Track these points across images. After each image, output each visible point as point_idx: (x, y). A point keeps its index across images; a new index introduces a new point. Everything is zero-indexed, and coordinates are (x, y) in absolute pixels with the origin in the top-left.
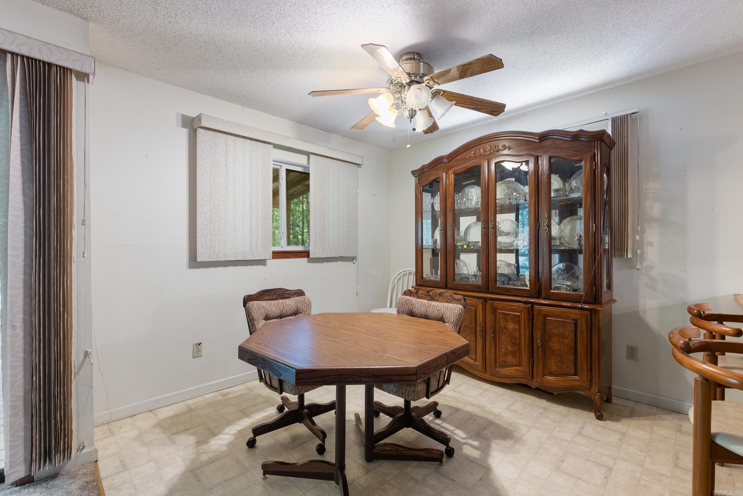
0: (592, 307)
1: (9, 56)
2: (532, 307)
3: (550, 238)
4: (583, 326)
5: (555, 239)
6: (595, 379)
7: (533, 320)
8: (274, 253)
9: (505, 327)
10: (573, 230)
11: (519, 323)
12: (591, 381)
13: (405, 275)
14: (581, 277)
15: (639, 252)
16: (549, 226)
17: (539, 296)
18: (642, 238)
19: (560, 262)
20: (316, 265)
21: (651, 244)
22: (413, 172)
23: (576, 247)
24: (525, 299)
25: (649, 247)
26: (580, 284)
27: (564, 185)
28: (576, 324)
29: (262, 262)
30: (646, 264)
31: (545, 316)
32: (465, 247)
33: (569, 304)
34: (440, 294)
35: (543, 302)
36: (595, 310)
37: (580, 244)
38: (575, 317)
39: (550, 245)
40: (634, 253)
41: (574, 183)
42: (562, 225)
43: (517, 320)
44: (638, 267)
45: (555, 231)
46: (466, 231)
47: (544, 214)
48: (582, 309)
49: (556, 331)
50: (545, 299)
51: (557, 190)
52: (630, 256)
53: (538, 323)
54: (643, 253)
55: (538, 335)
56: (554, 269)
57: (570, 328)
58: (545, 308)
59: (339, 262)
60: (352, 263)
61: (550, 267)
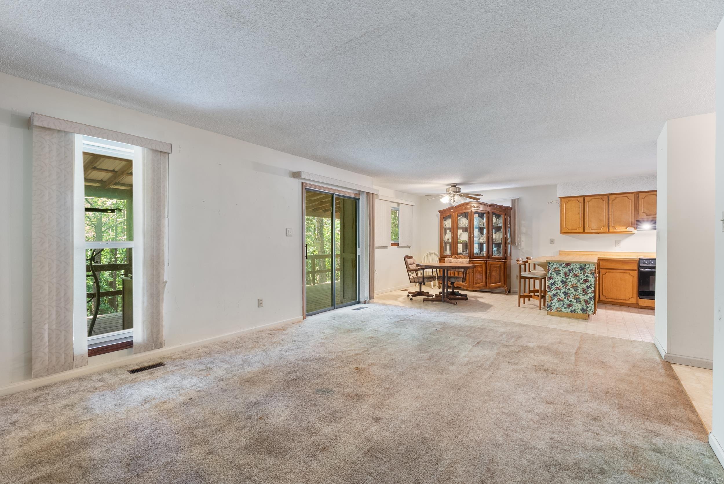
0: (505, 260)
1: (372, 194)
2: (487, 262)
3: (492, 239)
4: (502, 267)
5: (494, 239)
6: (506, 283)
7: (487, 266)
8: (392, 244)
9: (477, 270)
10: (499, 236)
11: (482, 268)
12: (504, 284)
13: (430, 254)
14: (502, 252)
15: (519, 244)
16: (492, 235)
17: (489, 259)
18: (520, 239)
19: (495, 247)
20: (402, 249)
21: (523, 241)
22: (439, 211)
23: (500, 242)
24: (484, 260)
25: (522, 242)
26: (501, 255)
27: (497, 221)
28: (500, 266)
29: (386, 247)
30: (521, 248)
31: (491, 264)
32: (462, 242)
33: (498, 260)
34: (460, 257)
35: (490, 260)
36: (506, 261)
37: (501, 241)
38: (500, 264)
39: (492, 241)
40: (518, 244)
41: (500, 221)
42: (496, 234)
43: (481, 267)
44: (519, 249)
45: (494, 235)
46: (460, 236)
47: (490, 231)
48: (502, 261)
49: (494, 269)
50: (491, 259)
51: (494, 223)
52: (516, 245)
53: (488, 267)
54: (520, 244)
55: (488, 271)
56: (493, 250)
57: (498, 268)
58: (491, 262)
59: (406, 248)
60: (409, 249)
61: (492, 249)
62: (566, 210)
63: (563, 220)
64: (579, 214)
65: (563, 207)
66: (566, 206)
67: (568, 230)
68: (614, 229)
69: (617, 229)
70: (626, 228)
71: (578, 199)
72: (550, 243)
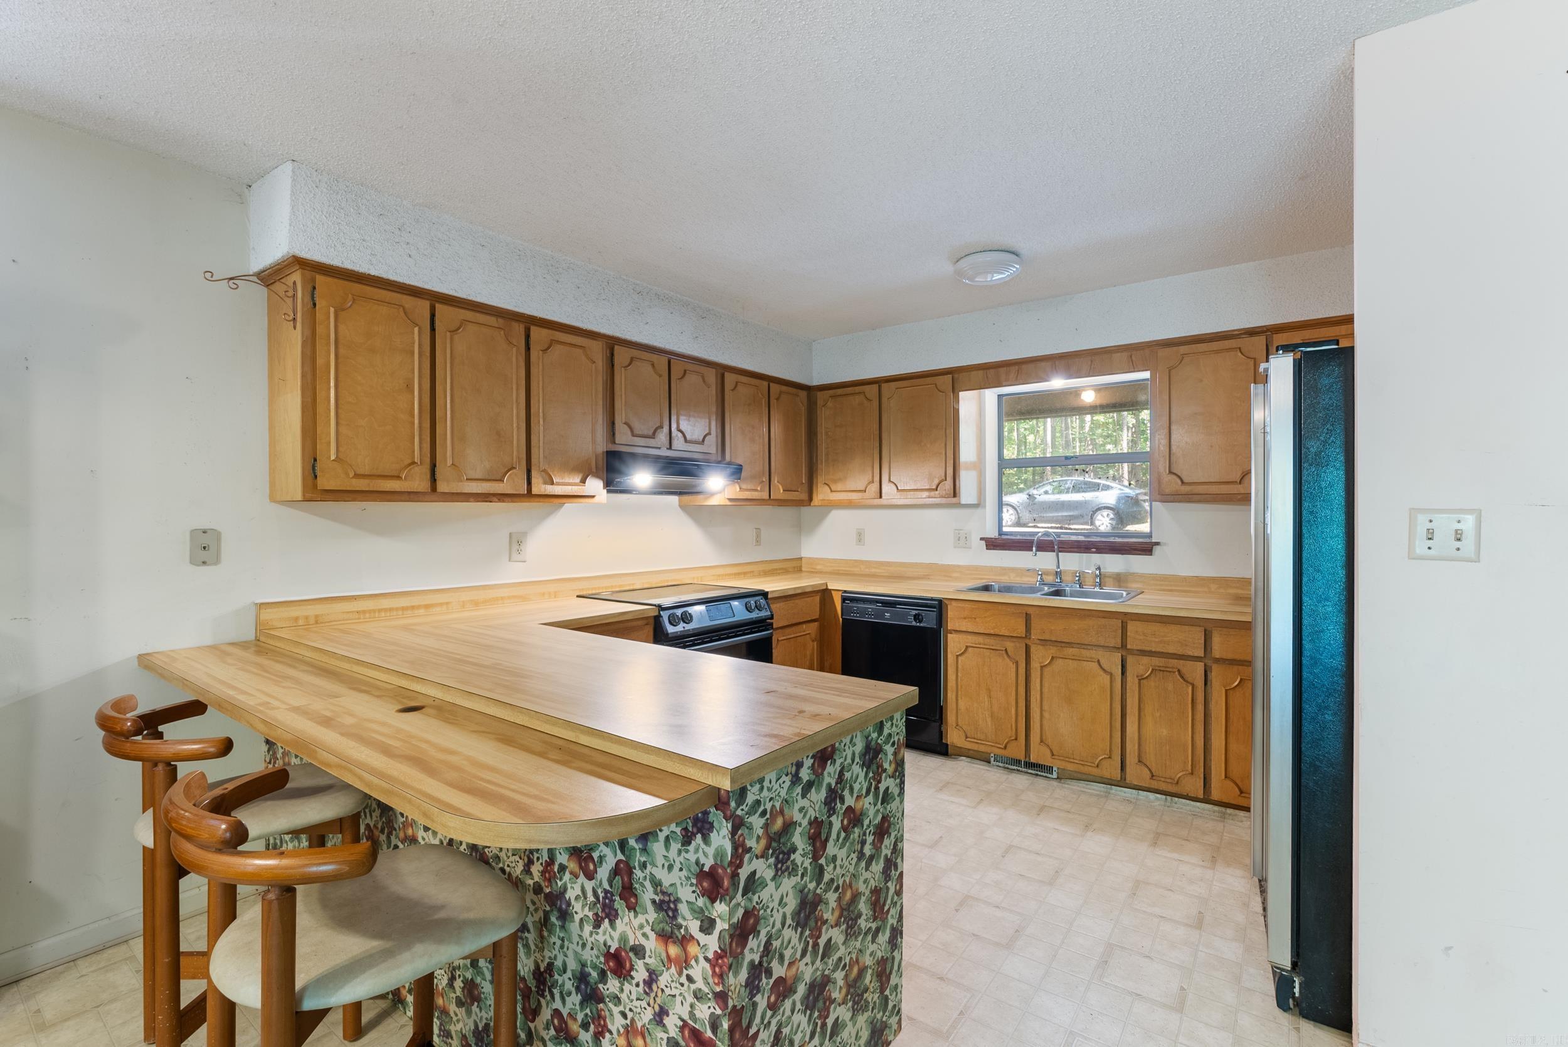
62: (342, 351)
63: (320, 409)
64: (409, 387)
65: (320, 330)
66: (341, 327)
67: (357, 476)
68: (545, 483)
69: (558, 484)
70: (583, 481)
71: (408, 301)
72: (193, 562)
